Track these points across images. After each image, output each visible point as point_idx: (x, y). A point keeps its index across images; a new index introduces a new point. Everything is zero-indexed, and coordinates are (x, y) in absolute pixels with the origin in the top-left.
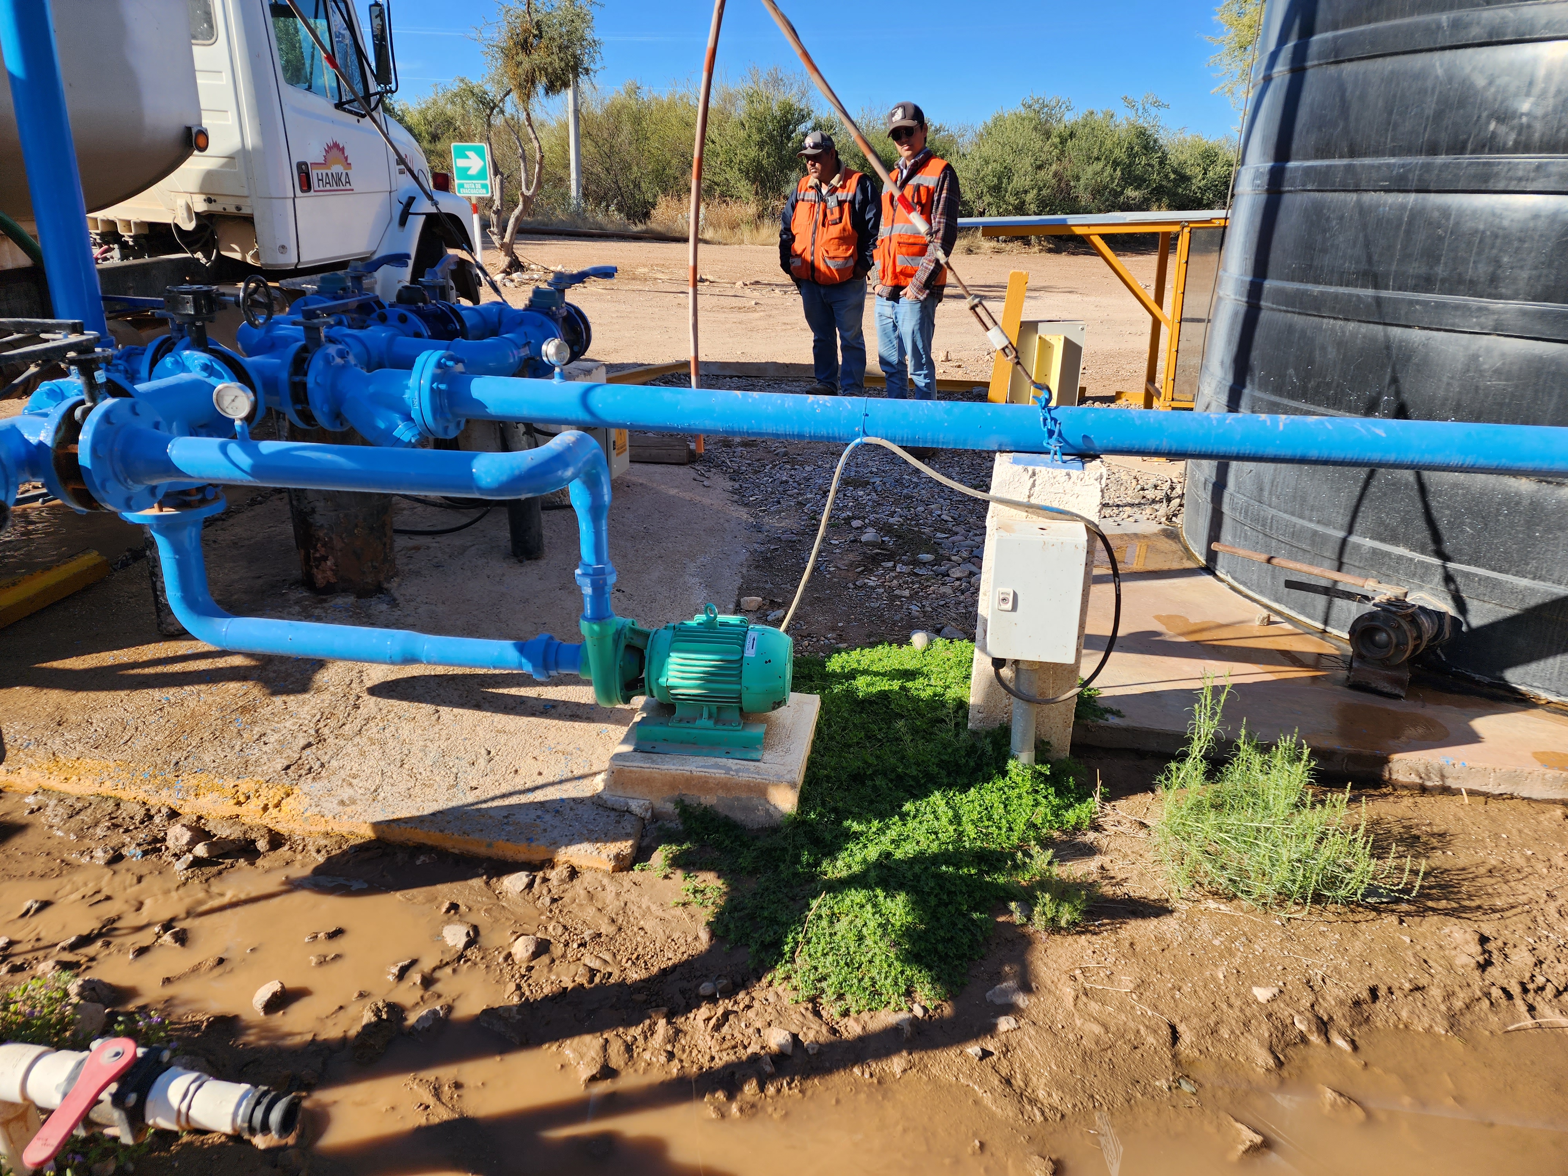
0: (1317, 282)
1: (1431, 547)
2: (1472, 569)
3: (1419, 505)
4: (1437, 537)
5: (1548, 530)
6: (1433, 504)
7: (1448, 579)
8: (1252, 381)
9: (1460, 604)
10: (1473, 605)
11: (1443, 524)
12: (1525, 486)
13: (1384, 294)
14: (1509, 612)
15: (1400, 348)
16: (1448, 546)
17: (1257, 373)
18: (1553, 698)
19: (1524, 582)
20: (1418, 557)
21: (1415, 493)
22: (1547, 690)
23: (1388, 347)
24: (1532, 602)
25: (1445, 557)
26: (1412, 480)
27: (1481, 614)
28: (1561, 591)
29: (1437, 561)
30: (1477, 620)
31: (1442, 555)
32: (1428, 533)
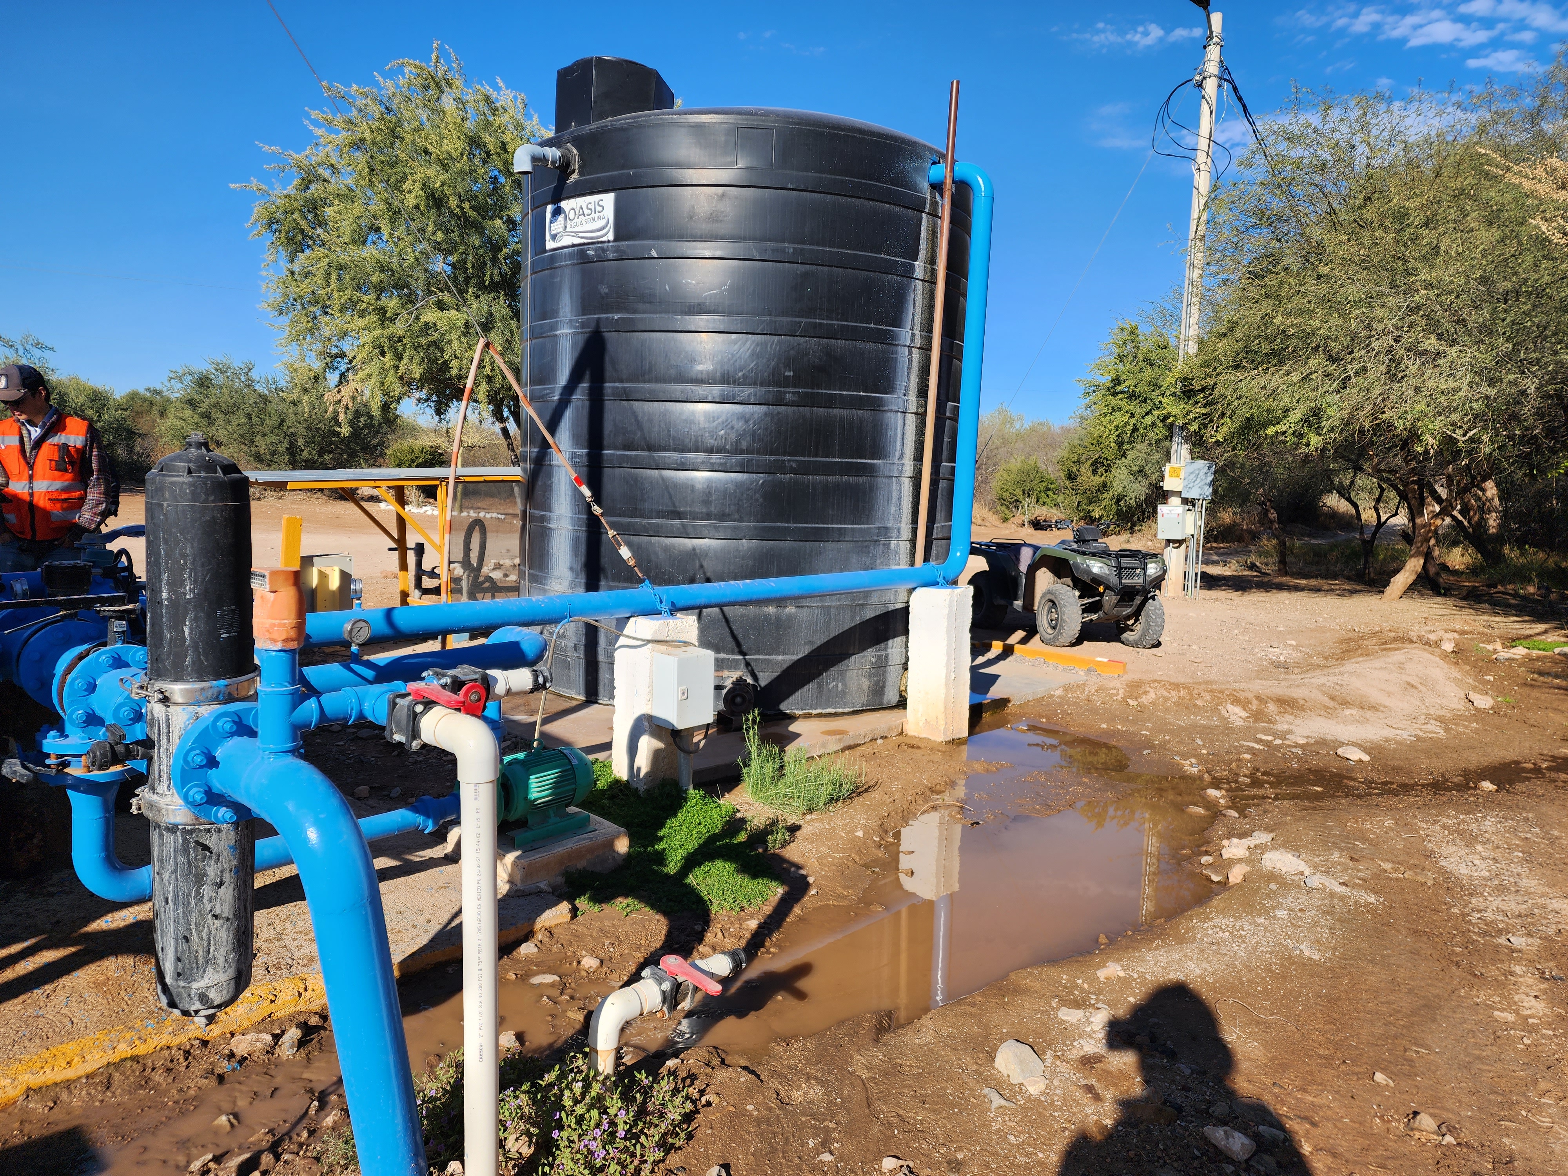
0: (642, 517)
1: (736, 650)
2: (757, 657)
3: (727, 630)
4: (738, 644)
5: (785, 630)
6: (733, 627)
7: (748, 664)
8: (606, 578)
9: (755, 677)
10: (760, 675)
11: (740, 637)
12: (771, 610)
13: (686, 522)
14: (776, 674)
15: (700, 549)
16: (744, 648)
17: (609, 571)
18: (801, 713)
19: (780, 657)
20: (731, 657)
21: (724, 624)
22: (798, 709)
23: (694, 550)
24: (785, 666)
25: (744, 654)
26: (721, 616)
27: (765, 679)
28: (795, 657)
29: (741, 657)
30: (763, 683)
31: (743, 653)
32: (733, 643)
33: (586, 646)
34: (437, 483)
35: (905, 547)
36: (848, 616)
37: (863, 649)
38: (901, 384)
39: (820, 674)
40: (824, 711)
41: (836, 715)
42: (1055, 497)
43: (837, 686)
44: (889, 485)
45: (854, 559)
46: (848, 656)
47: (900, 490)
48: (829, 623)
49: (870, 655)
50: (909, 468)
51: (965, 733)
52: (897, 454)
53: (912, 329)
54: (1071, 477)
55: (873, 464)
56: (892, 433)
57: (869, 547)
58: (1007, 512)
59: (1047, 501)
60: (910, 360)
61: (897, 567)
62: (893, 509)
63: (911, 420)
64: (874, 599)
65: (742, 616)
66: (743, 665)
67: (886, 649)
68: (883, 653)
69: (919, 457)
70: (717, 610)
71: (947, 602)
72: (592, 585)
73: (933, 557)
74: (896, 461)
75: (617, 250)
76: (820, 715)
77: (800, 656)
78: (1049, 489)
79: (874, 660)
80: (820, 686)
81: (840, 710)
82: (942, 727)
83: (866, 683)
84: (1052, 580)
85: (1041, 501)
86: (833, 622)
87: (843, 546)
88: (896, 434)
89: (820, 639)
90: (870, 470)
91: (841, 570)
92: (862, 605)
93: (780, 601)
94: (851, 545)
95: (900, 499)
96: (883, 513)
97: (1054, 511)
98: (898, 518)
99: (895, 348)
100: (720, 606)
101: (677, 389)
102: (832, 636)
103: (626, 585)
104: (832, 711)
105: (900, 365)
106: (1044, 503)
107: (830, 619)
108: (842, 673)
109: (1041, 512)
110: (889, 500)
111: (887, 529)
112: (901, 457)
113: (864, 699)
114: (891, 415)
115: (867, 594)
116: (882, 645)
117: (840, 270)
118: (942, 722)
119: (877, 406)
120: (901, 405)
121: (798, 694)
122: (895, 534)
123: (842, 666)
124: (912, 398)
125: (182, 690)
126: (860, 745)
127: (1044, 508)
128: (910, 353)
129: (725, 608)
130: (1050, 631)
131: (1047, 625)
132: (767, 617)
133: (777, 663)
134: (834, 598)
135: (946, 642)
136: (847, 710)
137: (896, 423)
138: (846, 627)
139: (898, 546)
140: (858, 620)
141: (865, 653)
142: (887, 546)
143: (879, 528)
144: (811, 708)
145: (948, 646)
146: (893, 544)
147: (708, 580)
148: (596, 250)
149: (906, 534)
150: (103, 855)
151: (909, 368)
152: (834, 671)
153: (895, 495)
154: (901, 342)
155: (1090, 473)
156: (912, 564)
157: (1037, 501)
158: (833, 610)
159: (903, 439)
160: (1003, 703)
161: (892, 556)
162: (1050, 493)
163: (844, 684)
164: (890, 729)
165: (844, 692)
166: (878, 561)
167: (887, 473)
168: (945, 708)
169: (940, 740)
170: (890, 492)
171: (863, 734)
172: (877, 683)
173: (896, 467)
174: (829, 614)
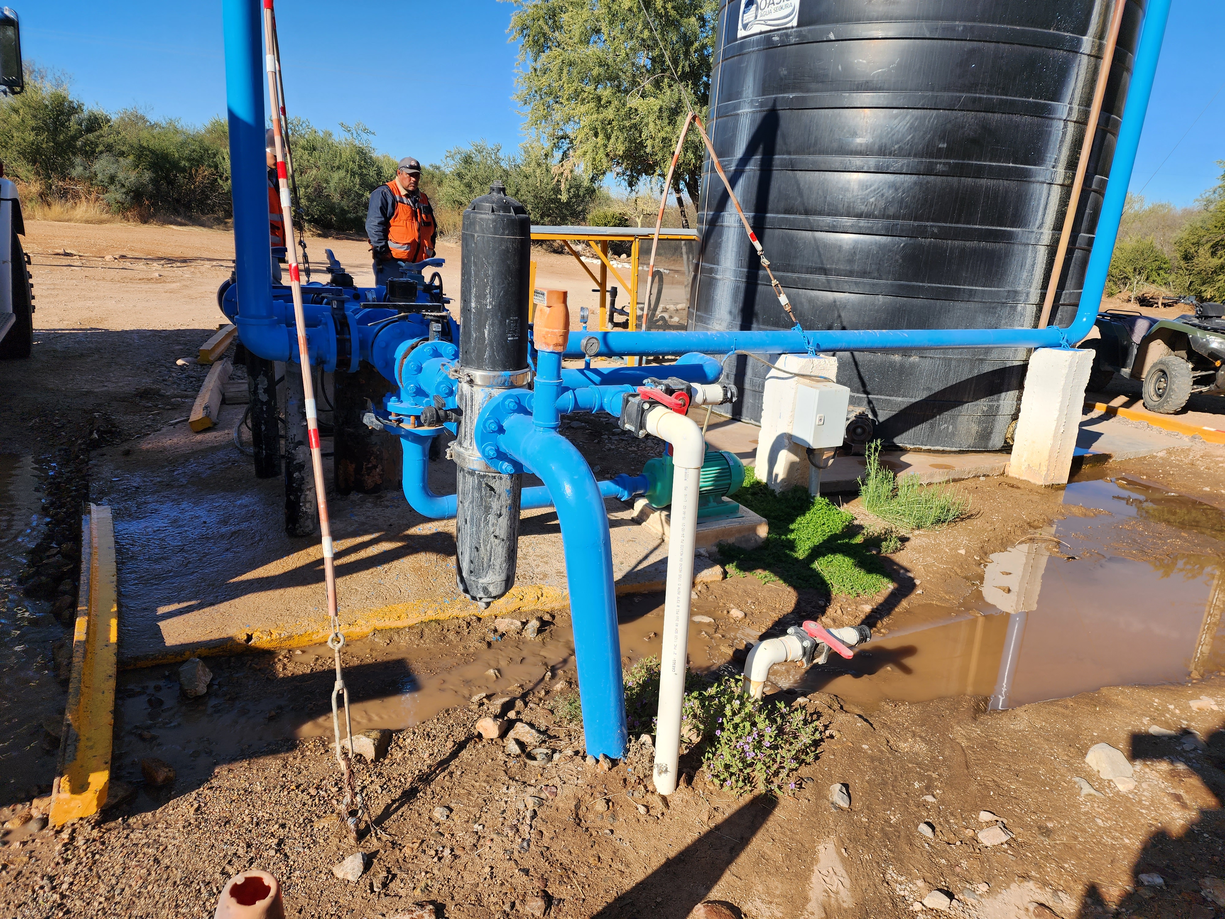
0: (793, 272)
1: (861, 389)
2: (879, 397)
3: (855, 371)
4: (864, 385)
5: (907, 376)
6: (861, 370)
7: (870, 402)
8: (758, 321)
9: (875, 414)
10: (880, 412)
11: (866, 379)
12: (897, 358)
13: (831, 277)
14: (894, 413)
15: (840, 302)
16: (869, 388)
17: (760, 317)
18: (912, 447)
19: (900, 399)
20: (859, 395)
21: (853, 366)
22: (910, 444)
23: (835, 302)
24: (903, 407)
26: (851, 360)
27: (883, 416)
28: (913, 400)
29: (865, 396)
30: (881, 419)
31: (866, 392)
32: (860, 384)
33: (736, 375)
34: (632, 239)
35: (1031, 310)
36: (967, 369)
37: (976, 398)
38: (1051, 156)
39: (934, 416)
40: (932, 448)
41: (943, 452)
42: (1166, 276)
43: (948, 428)
44: (1025, 252)
45: (980, 318)
46: (961, 403)
47: (1035, 257)
48: (948, 374)
49: (983, 404)
50: (1046, 237)
51: (1065, 480)
52: (1038, 223)
53: (1071, 103)
54: (1187, 257)
55: (1013, 232)
56: (1036, 204)
57: (996, 308)
58: (1114, 287)
59: (1158, 279)
60: (1064, 134)
61: (1020, 328)
62: (1025, 274)
63: (1056, 191)
64: (994, 355)
65: (870, 361)
66: (865, 403)
67: (998, 400)
68: (995, 403)
69: (1058, 227)
70: (848, 354)
71: (1068, 363)
72: (746, 326)
73: (1057, 321)
74: (1035, 229)
75: (799, 35)
76: (929, 451)
77: (918, 399)
78: (1161, 269)
79: (985, 409)
80: (932, 427)
81: (948, 449)
82: (1044, 473)
83: (975, 428)
84: (1166, 351)
85: (1151, 279)
86: (952, 373)
87: (971, 305)
88: (1039, 204)
89: (937, 387)
90: (1008, 237)
91: (967, 328)
92: (981, 359)
93: (906, 351)
94: (980, 305)
95: (1033, 265)
96: (1015, 276)
97: (1163, 289)
98: (1029, 283)
99: (1050, 122)
100: (852, 351)
101: (836, 160)
102: (949, 384)
103: (773, 328)
104: (941, 448)
105: (1053, 138)
106: (1154, 281)
107: (950, 370)
108: (954, 418)
109: (1149, 290)
110: (1022, 266)
111: (1016, 292)
112: (1041, 226)
113: (971, 441)
114: (1037, 186)
115: (988, 350)
116: (995, 397)
117: (1007, 46)
118: (1044, 468)
119: (1024, 177)
120: (1048, 177)
121: (911, 431)
122: (1023, 298)
123: (955, 411)
124: (1061, 170)
125: (481, 376)
126: (963, 479)
127: (1154, 286)
128: (1065, 126)
129: (856, 353)
130: (1155, 398)
131: (1152, 393)
132: (892, 364)
133: (896, 403)
134: (956, 351)
135: (1060, 399)
136: (954, 449)
137: (1041, 194)
138: (964, 378)
139: (1024, 309)
140: (976, 373)
141: (978, 402)
142: (1014, 308)
143: (1009, 291)
144: (922, 444)
145: (1062, 402)
146: (1019, 307)
147: (844, 328)
148: (780, 36)
149: (1034, 297)
150: (421, 485)
151: (1062, 141)
152: (946, 415)
153: (1029, 261)
154: (1057, 116)
155: (1208, 255)
156: (1036, 326)
157: (1147, 279)
158: (953, 363)
159: (1045, 208)
160: (1104, 458)
161: (1017, 318)
162: (1161, 272)
163: (955, 427)
164: (993, 469)
165: (953, 434)
166: (1003, 322)
167: (1024, 241)
168: (1050, 456)
169: (1041, 483)
170: (1025, 258)
171: (967, 470)
172: (985, 429)
173: (1034, 235)
174: (950, 366)
